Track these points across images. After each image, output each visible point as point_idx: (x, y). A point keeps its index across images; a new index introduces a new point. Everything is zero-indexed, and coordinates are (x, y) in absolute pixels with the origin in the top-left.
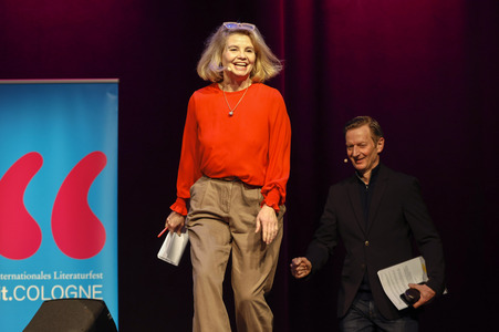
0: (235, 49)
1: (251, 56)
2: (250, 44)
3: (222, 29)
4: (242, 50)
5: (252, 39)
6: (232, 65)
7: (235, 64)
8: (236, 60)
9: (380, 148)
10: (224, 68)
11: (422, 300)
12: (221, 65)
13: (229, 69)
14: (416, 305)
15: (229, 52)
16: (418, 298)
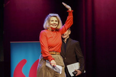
0: (53, 21)
1: (57, 23)
2: (56, 20)
3: (49, 16)
4: (54, 21)
5: (57, 18)
6: (52, 26)
7: (53, 25)
8: (53, 24)
9: (70, 33)
10: (50, 26)
11: (78, 74)
12: (49, 25)
13: (51, 26)
14: (76, 75)
15: (51, 22)
16: (77, 74)
